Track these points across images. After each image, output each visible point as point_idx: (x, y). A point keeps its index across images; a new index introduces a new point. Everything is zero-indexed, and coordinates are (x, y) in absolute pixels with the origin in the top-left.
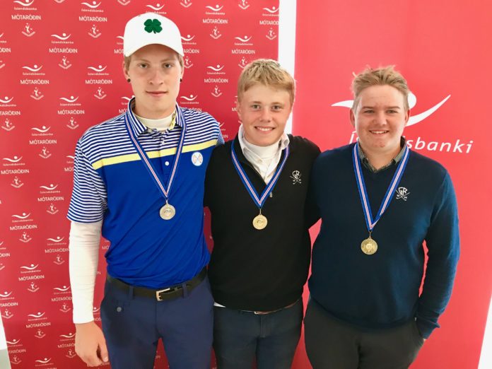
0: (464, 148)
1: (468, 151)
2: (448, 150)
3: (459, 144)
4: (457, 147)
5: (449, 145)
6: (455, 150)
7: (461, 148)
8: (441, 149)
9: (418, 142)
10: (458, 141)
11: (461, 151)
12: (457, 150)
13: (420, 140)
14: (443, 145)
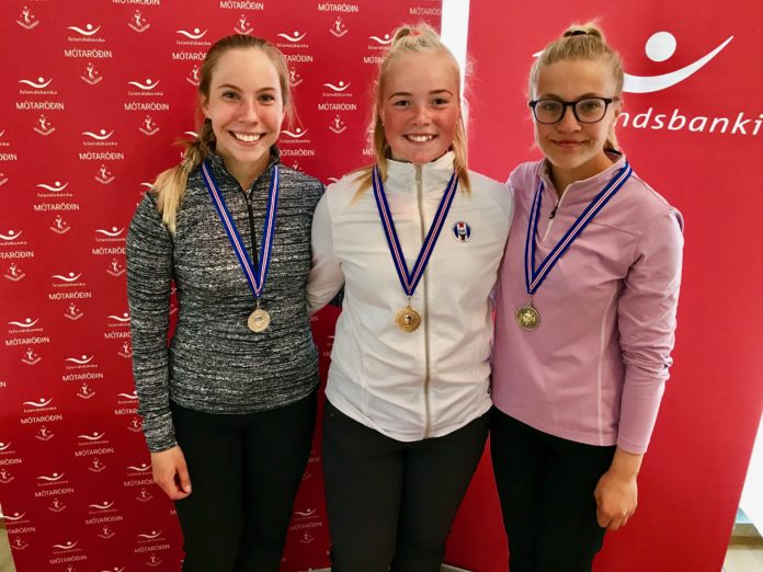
0: (749, 127)
1: (755, 133)
2: (723, 130)
3: (742, 121)
4: (739, 125)
5: (726, 121)
6: (734, 131)
7: (745, 126)
8: (712, 130)
9: (674, 119)
10: (741, 115)
11: (743, 132)
12: (738, 129)
13: (678, 115)
14: (716, 121)
